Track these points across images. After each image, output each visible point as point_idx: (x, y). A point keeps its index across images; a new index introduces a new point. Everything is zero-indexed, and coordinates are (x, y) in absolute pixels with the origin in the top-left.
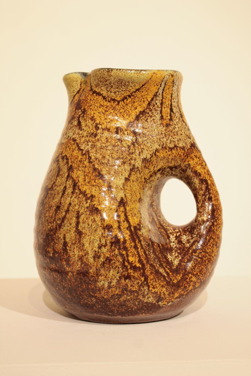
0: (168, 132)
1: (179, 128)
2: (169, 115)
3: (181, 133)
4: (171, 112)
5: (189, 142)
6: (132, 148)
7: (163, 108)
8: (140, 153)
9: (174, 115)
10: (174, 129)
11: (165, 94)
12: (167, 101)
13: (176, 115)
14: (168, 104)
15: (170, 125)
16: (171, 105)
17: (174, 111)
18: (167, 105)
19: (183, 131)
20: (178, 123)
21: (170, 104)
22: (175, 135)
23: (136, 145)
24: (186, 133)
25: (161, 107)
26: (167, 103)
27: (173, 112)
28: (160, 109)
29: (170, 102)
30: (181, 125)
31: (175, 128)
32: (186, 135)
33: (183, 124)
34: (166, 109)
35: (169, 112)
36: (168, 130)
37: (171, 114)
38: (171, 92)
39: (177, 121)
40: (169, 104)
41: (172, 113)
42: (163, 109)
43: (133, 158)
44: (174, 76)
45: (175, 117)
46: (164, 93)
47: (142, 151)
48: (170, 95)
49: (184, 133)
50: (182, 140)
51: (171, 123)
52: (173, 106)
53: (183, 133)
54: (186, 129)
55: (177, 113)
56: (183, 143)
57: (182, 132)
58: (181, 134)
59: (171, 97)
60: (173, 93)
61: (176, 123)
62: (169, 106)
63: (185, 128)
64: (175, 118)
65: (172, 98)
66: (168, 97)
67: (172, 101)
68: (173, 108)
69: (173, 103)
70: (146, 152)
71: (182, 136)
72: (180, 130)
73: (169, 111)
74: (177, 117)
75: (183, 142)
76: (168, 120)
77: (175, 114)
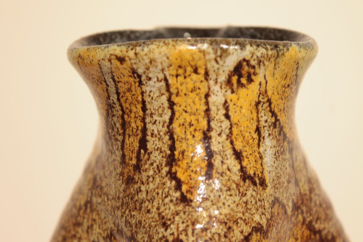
0: (127, 198)
1: (147, 192)
2: (135, 155)
3: (150, 207)
4: (140, 148)
5: (160, 235)
6: (82, 212)
7: (127, 137)
8: (88, 228)
9: (146, 156)
10: (138, 193)
11: (126, 102)
12: (133, 120)
13: (152, 157)
14: (135, 127)
15: (132, 182)
16: (144, 130)
17: (149, 146)
18: (135, 131)
19: (155, 204)
20: (151, 179)
21: (140, 128)
22: (136, 208)
23: (88, 210)
24: (161, 211)
25: (124, 134)
26: (133, 125)
27: (146, 149)
28: (120, 138)
29: (140, 124)
30: (155, 187)
31: (141, 191)
32: (159, 214)
33: (164, 184)
34: (131, 139)
35: (136, 149)
36: (128, 192)
37: (139, 153)
38: (140, 98)
39: (151, 173)
40: (137, 127)
41: (142, 151)
42: (127, 141)
43: (78, 235)
44: (127, 59)
45: (149, 162)
46: (122, 100)
47: (92, 226)
48: (139, 106)
49: (158, 209)
50: (144, 227)
51: (136, 177)
52: (149, 133)
53: (155, 209)
54: (167, 200)
55: (157, 153)
56: (144, 235)
57: (152, 207)
58: (149, 211)
59: (144, 109)
60: (147, 99)
61: (144, 180)
62: (139, 132)
63: (166, 197)
64: (147, 166)
65: (148, 112)
66: (134, 109)
67: (148, 120)
68: (149, 138)
69: (150, 127)
70: (98, 230)
71: (148, 214)
72: (149, 198)
73: (136, 145)
74: (152, 164)
75: (146, 233)
76: (131, 168)
77: (149, 154)
